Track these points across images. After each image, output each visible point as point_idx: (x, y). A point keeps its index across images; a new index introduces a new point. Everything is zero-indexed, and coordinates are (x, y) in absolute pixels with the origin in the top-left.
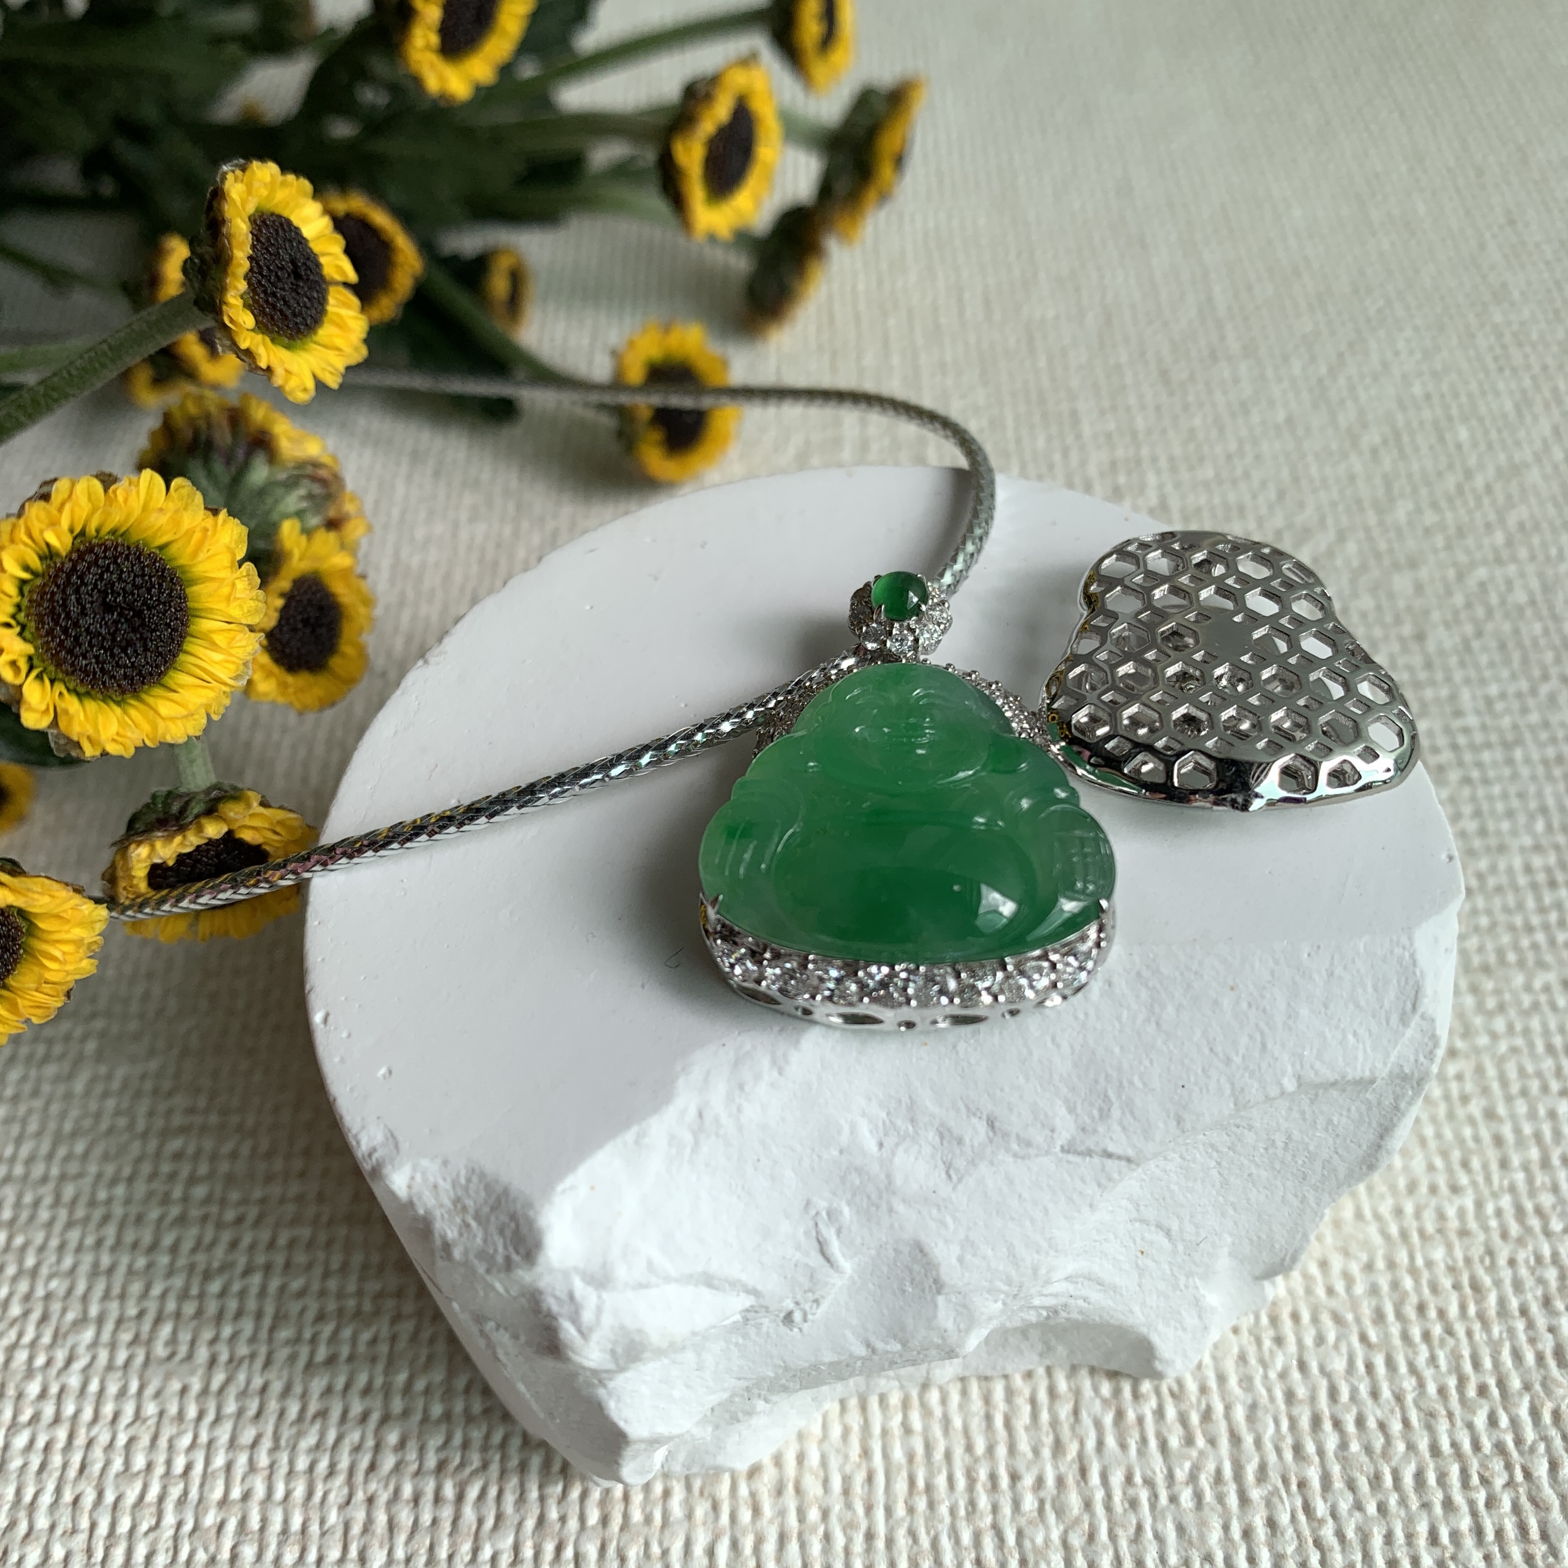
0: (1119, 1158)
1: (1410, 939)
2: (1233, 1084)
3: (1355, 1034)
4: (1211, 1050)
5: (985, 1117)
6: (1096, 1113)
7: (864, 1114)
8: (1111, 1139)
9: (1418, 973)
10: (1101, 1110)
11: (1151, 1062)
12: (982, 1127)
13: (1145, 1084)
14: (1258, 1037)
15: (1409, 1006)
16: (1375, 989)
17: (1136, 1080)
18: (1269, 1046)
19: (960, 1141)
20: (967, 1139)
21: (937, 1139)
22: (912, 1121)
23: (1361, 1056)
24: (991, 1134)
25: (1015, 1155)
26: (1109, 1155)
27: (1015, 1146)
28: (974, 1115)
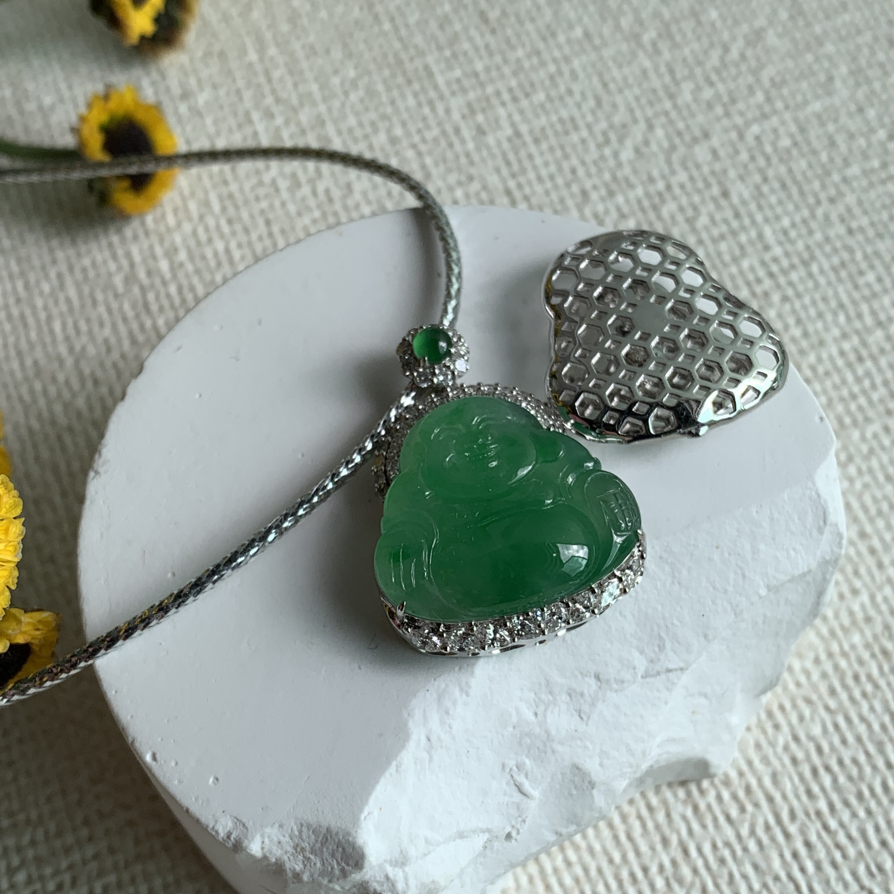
0: (676, 670)
1: (814, 483)
2: (731, 604)
3: (794, 549)
4: (714, 588)
5: (593, 675)
6: (657, 649)
7: (521, 699)
8: (669, 661)
9: (822, 502)
10: (659, 646)
11: (681, 608)
12: (592, 681)
13: (680, 622)
14: (739, 572)
15: (821, 523)
16: (799, 519)
17: (675, 621)
18: (747, 574)
19: (582, 695)
20: (586, 692)
21: (568, 698)
22: (551, 693)
23: (800, 561)
24: (599, 684)
25: (616, 691)
26: (669, 671)
27: (615, 686)
28: (586, 676)
